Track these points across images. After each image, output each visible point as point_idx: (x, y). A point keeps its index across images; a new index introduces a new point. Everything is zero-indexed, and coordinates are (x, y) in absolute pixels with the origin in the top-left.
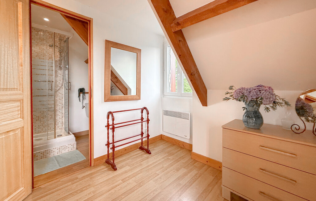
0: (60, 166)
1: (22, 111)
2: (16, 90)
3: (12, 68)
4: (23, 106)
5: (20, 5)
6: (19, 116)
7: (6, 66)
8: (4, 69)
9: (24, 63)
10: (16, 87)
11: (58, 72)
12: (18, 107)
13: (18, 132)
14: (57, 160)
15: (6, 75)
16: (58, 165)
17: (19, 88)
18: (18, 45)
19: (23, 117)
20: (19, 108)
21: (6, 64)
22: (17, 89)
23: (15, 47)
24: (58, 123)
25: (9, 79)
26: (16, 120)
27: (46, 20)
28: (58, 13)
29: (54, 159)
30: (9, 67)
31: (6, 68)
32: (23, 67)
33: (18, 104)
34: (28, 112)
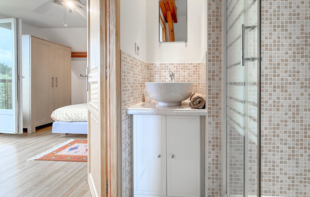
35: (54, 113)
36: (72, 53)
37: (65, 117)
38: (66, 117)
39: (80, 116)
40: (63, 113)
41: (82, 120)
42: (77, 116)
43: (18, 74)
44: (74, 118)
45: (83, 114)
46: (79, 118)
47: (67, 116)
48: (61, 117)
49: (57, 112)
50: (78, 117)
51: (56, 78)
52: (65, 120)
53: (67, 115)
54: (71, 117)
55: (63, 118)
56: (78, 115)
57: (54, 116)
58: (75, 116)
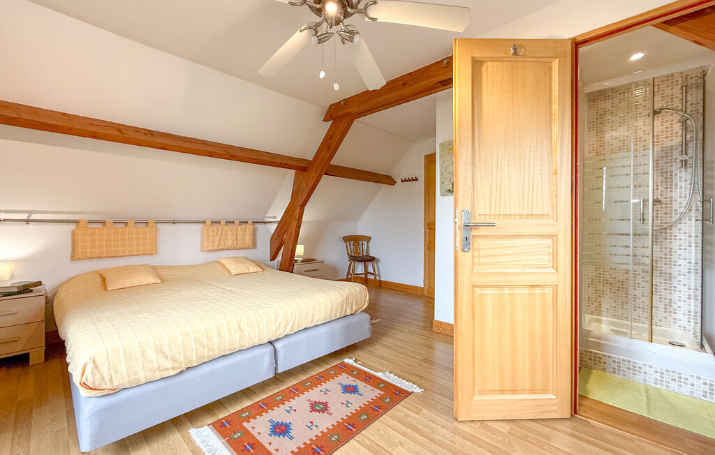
0: (649, 412)
1: (555, 254)
2: (545, 217)
3: (540, 181)
4: (557, 248)
5: (555, 64)
6: (551, 264)
7: (531, 179)
8: (529, 183)
9: (561, 169)
10: (545, 213)
11: (676, 175)
12: (549, 247)
13: (549, 291)
14: (648, 397)
15: (531, 194)
16: (645, 407)
17: (550, 215)
18: (551, 137)
19: (557, 268)
20: (551, 249)
21: (532, 175)
22: (548, 215)
23: (545, 144)
24: (675, 310)
25: (535, 199)
26: (545, 270)
27: (637, 56)
28: (648, 28)
29: (643, 389)
30: (535, 179)
31: (531, 182)
32: (559, 176)
33: (549, 242)
34: (565, 259)
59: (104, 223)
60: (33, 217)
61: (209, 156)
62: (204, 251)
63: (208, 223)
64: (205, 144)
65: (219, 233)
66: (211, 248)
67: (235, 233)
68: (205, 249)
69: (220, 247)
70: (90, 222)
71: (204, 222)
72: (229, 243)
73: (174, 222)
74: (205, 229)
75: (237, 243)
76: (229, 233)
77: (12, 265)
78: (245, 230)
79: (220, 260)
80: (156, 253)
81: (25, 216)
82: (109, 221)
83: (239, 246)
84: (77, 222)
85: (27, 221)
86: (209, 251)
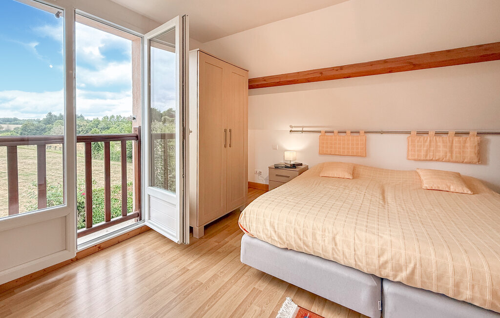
35: (245, 217)
36: (250, 81)
37: (269, 235)
38: (273, 234)
39: (310, 240)
40: (264, 221)
41: (314, 252)
42: (300, 239)
43: (183, 125)
44: (293, 243)
45: (319, 238)
46: (307, 246)
47: (275, 232)
48: (261, 230)
49: (252, 216)
50: (304, 243)
51: (230, 131)
52: (269, 241)
53: (274, 228)
54: (284, 237)
55: (267, 235)
56: (305, 239)
57: (244, 224)
58: (296, 237)
59: (332, 132)
60: (305, 129)
61: (390, 72)
62: (409, 159)
63: (414, 133)
64: (387, 62)
65: (427, 143)
66: (416, 157)
67: (449, 144)
68: (410, 157)
69: (428, 158)
70: (326, 132)
71: (409, 133)
72: (441, 154)
73: (382, 133)
74: (410, 139)
75: (452, 156)
76: (440, 144)
77: (295, 153)
78: (465, 142)
79: (418, 171)
80: (366, 156)
81: (300, 129)
82: (336, 131)
83: (454, 159)
84: (320, 132)
85: (302, 131)
86: (415, 160)
